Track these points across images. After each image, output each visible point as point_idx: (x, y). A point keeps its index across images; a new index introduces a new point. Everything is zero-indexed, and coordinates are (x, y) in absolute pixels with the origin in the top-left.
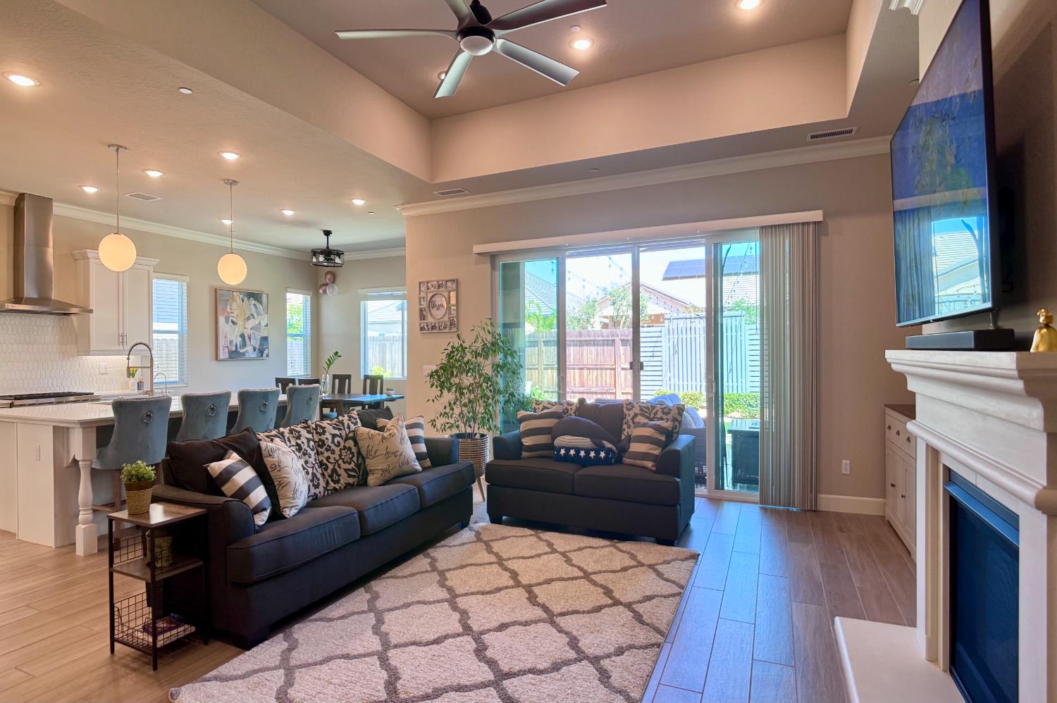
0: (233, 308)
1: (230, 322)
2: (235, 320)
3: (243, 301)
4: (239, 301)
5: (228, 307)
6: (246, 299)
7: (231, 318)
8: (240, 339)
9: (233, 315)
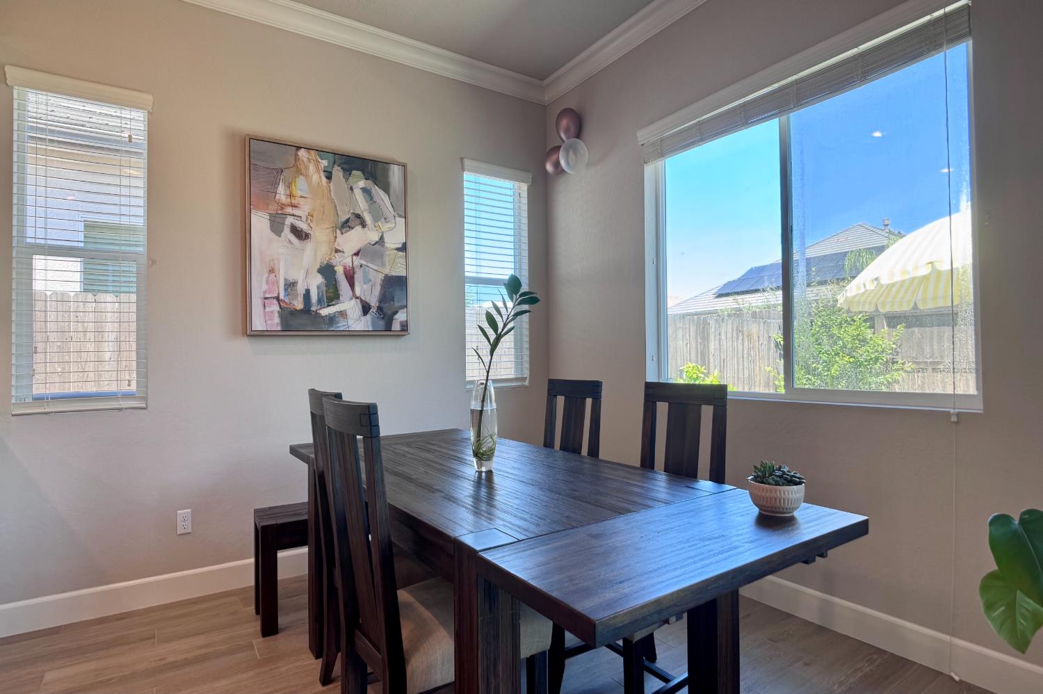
0: (298, 193)
1: (287, 231)
2: (302, 225)
3: (329, 177)
4: (317, 177)
5: (281, 189)
6: (338, 173)
7: (289, 220)
8: (319, 279)
9: (296, 212)
